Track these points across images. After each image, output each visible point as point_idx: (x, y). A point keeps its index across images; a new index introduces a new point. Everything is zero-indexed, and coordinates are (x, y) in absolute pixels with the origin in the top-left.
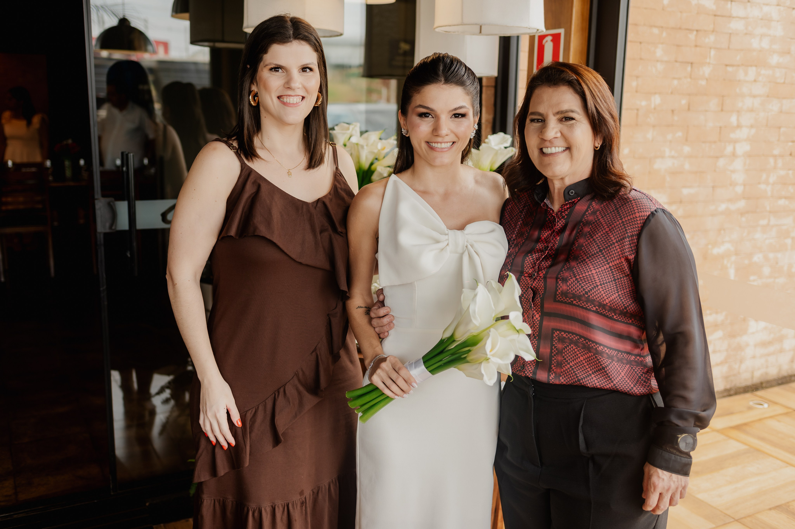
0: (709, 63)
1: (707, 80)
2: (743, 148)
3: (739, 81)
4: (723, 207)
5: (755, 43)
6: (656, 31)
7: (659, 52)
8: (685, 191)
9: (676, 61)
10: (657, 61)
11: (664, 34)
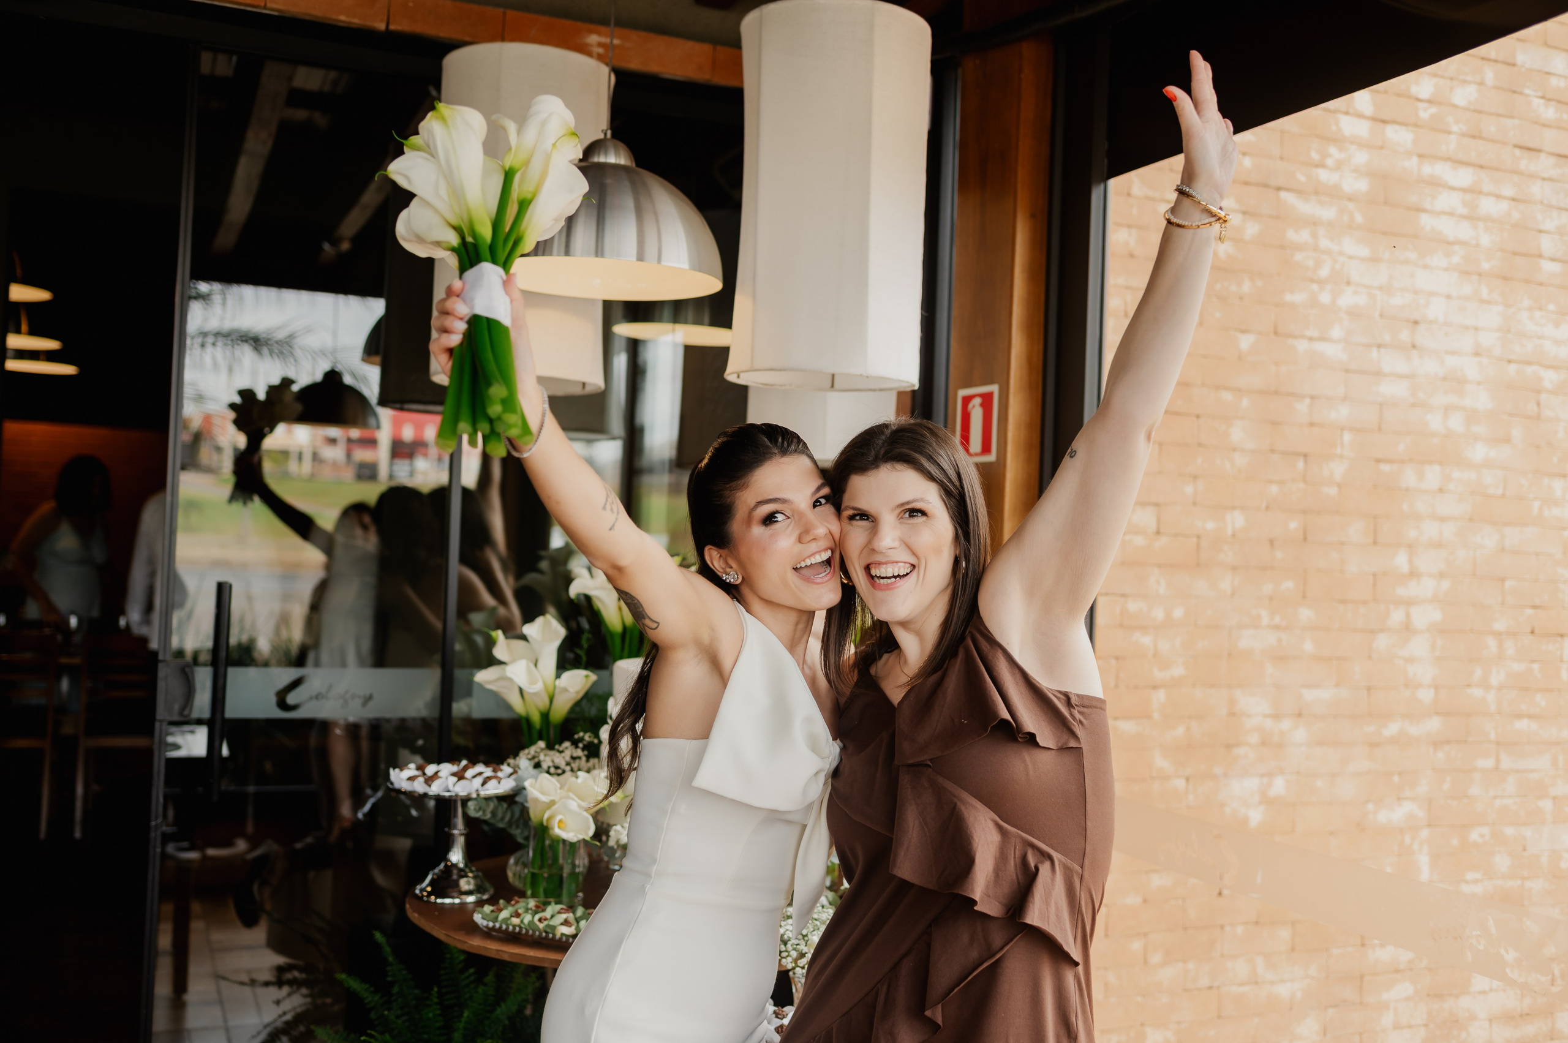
0: (1341, 457)
1: (1339, 486)
2: (1426, 616)
3: (1407, 490)
4: (1392, 729)
5: (1435, 422)
6: (1227, 396)
7: (1237, 434)
8: (1309, 695)
9: (1272, 451)
10: (1234, 449)
11: (1245, 402)
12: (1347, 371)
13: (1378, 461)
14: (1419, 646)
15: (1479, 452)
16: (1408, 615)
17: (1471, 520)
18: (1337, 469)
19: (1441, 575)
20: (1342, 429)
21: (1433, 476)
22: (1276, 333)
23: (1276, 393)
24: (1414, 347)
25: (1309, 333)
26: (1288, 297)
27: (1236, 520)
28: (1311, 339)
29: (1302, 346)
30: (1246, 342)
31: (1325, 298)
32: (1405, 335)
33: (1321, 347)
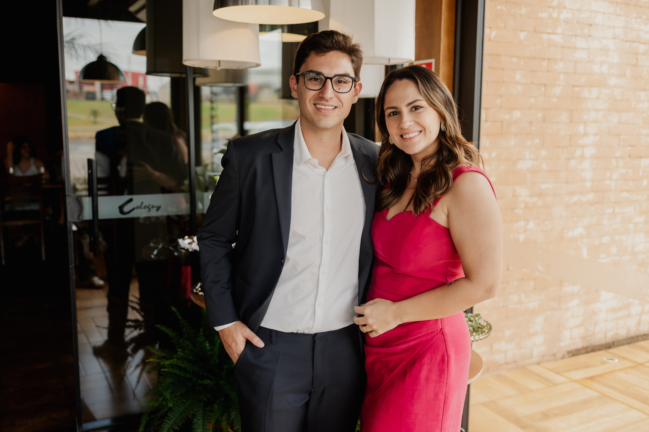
0: (559, 85)
1: (558, 98)
2: (589, 152)
3: (585, 98)
4: (575, 199)
5: (596, 69)
6: (515, 60)
7: (518, 77)
8: (543, 186)
9: (532, 83)
10: (517, 83)
11: (522, 62)
12: (563, 47)
13: (574, 86)
14: (587, 164)
15: (613, 81)
16: (583, 152)
17: (609, 110)
18: (557, 91)
19: (596, 134)
20: (560, 73)
21: (595, 92)
22: (535, 31)
23: (534, 58)
24: (590, 36)
25: (548, 31)
26: (540, 15)
27: (517, 114)
28: (549, 33)
29: (545, 36)
30: (523, 35)
31: (555, 15)
32: (586, 31)
33: (553, 37)
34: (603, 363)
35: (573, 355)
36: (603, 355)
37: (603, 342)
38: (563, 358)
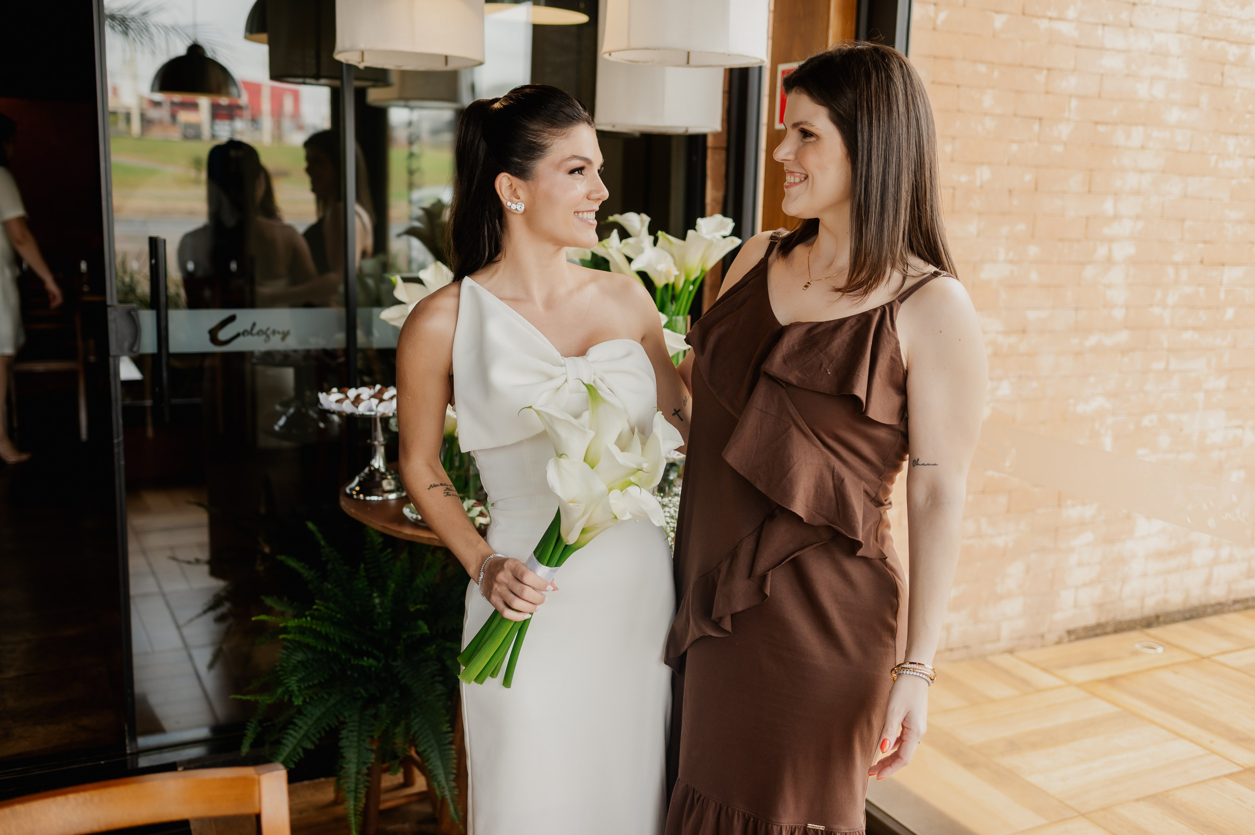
0: (1068, 119)
1: (1065, 144)
2: (1123, 251)
3: (1117, 147)
5: (1142, 90)
6: (982, 68)
7: (988, 101)
8: (1032, 315)
9: (1015, 115)
10: (986, 114)
11: (996, 74)
12: (1077, 46)
13: (1097, 123)
14: (1117, 275)
15: (1174, 115)
16: (1110, 251)
17: (1164, 171)
18: (1064, 130)
19: (1138, 217)
20: (1070, 96)
21: (1138, 135)
22: (1024, 13)
23: (1021, 65)
24: (1131, 25)
25: (1049, 14)
27: (984, 174)
28: (1051, 19)
29: (1044, 24)
30: (999, 21)
32: (1124, 16)
33: (1058, 25)
34: (1135, 653)
35: (1078, 638)
36: (1135, 639)
37: (1137, 615)
38: (1059, 642)
